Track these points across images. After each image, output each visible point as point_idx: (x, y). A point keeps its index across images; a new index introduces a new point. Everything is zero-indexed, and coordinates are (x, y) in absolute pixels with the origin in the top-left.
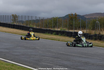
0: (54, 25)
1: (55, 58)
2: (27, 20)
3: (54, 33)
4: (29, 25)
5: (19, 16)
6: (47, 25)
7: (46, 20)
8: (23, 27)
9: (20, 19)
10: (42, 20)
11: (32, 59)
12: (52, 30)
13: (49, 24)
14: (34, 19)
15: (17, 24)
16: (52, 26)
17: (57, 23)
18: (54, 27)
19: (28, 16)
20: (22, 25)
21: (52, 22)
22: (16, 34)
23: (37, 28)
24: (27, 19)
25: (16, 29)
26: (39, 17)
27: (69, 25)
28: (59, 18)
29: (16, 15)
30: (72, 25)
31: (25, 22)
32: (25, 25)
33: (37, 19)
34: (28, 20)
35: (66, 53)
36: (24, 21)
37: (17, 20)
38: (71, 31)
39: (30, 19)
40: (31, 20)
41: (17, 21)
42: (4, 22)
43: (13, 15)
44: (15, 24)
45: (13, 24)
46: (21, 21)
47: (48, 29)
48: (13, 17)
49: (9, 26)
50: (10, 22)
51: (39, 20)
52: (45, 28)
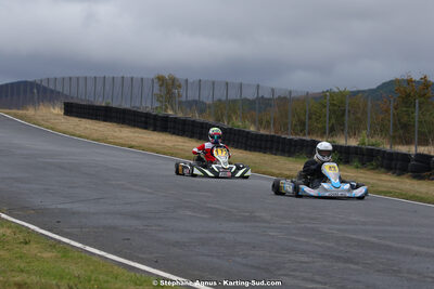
0: (333, 121)
1: (338, 259)
2: (220, 100)
4: (230, 117)
5: (187, 80)
6: (303, 124)
7: (298, 99)
9: (192, 95)
10: (284, 102)
11: (238, 259)
13: (310, 118)
14: (250, 94)
15: (180, 115)
16: (324, 127)
17: (343, 115)
18: (332, 131)
19: (227, 84)
20: (198, 118)
21: (326, 111)
23: (262, 132)
24: (220, 94)
25: (174, 134)
26: (273, 90)
27: (395, 125)
28: (355, 94)
29: (173, 80)
30: (406, 127)
31: (209, 107)
32: (211, 121)
33: (260, 95)
34: (224, 98)
35: (383, 242)
36: (209, 101)
37: (180, 96)
38: (403, 149)
39: (233, 95)
40: (234, 101)
41: (180, 103)
42: (126, 105)
43: (161, 79)
44: (170, 112)
45: (162, 113)
46: (196, 102)
47: (308, 138)
48: (161, 86)
49: (146, 123)
50: (148, 105)
51: (269, 99)
52: (296, 134)
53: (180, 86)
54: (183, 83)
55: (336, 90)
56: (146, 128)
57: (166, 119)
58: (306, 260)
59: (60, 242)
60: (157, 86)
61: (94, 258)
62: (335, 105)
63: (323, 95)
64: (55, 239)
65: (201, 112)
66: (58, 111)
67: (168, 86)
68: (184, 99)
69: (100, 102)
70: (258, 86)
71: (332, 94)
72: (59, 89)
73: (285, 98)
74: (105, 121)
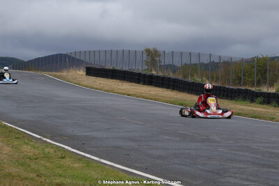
0: (259, 76)
1: (264, 166)
2: (186, 64)
3: (260, 99)
4: (192, 75)
5: (164, 52)
6: (240, 79)
7: (236, 63)
8: (175, 81)
9: (168, 61)
10: (227, 64)
11: (199, 167)
12: (254, 92)
13: (244, 75)
14: (205, 60)
15: (160, 74)
16: (254, 81)
17: (266, 72)
18: (259, 83)
19: (190, 54)
20: (172, 75)
21: (255, 70)
22: (156, 100)
24: (186, 60)
25: (156, 86)
26: (220, 57)
28: (273, 59)
29: (156, 51)
31: (179, 69)
32: (180, 77)
33: (212, 61)
34: (188, 63)
36: (179, 65)
37: (160, 62)
39: (194, 61)
40: (196, 64)
41: (160, 66)
42: (126, 68)
43: (148, 51)
44: (154, 72)
45: (149, 73)
46: (170, 66)
47: (243, 88)
48: (148, 55)
49: (138, 79)
50: (140, 68)
51: (218, 63)
52: (235, 85)
53: (160, 55)
54: (162, 54)
55: (260, 56)
56: (138, 83)
57: (151, 77)
58: (243, 166)
59: (84, 157)
60: (145, 56)
61: (106, 167)
62: (260, 66)
63: (253, 60)
64: (82, 155)
65: (174, 72)
66: (82, 72)
67: (152, 55)
68: (162, 64)
69: (109, 67)
70: (210, 55)
71: (259, 59)
72: (82, 58)
73: (228, 62)
74: (112, 78)
